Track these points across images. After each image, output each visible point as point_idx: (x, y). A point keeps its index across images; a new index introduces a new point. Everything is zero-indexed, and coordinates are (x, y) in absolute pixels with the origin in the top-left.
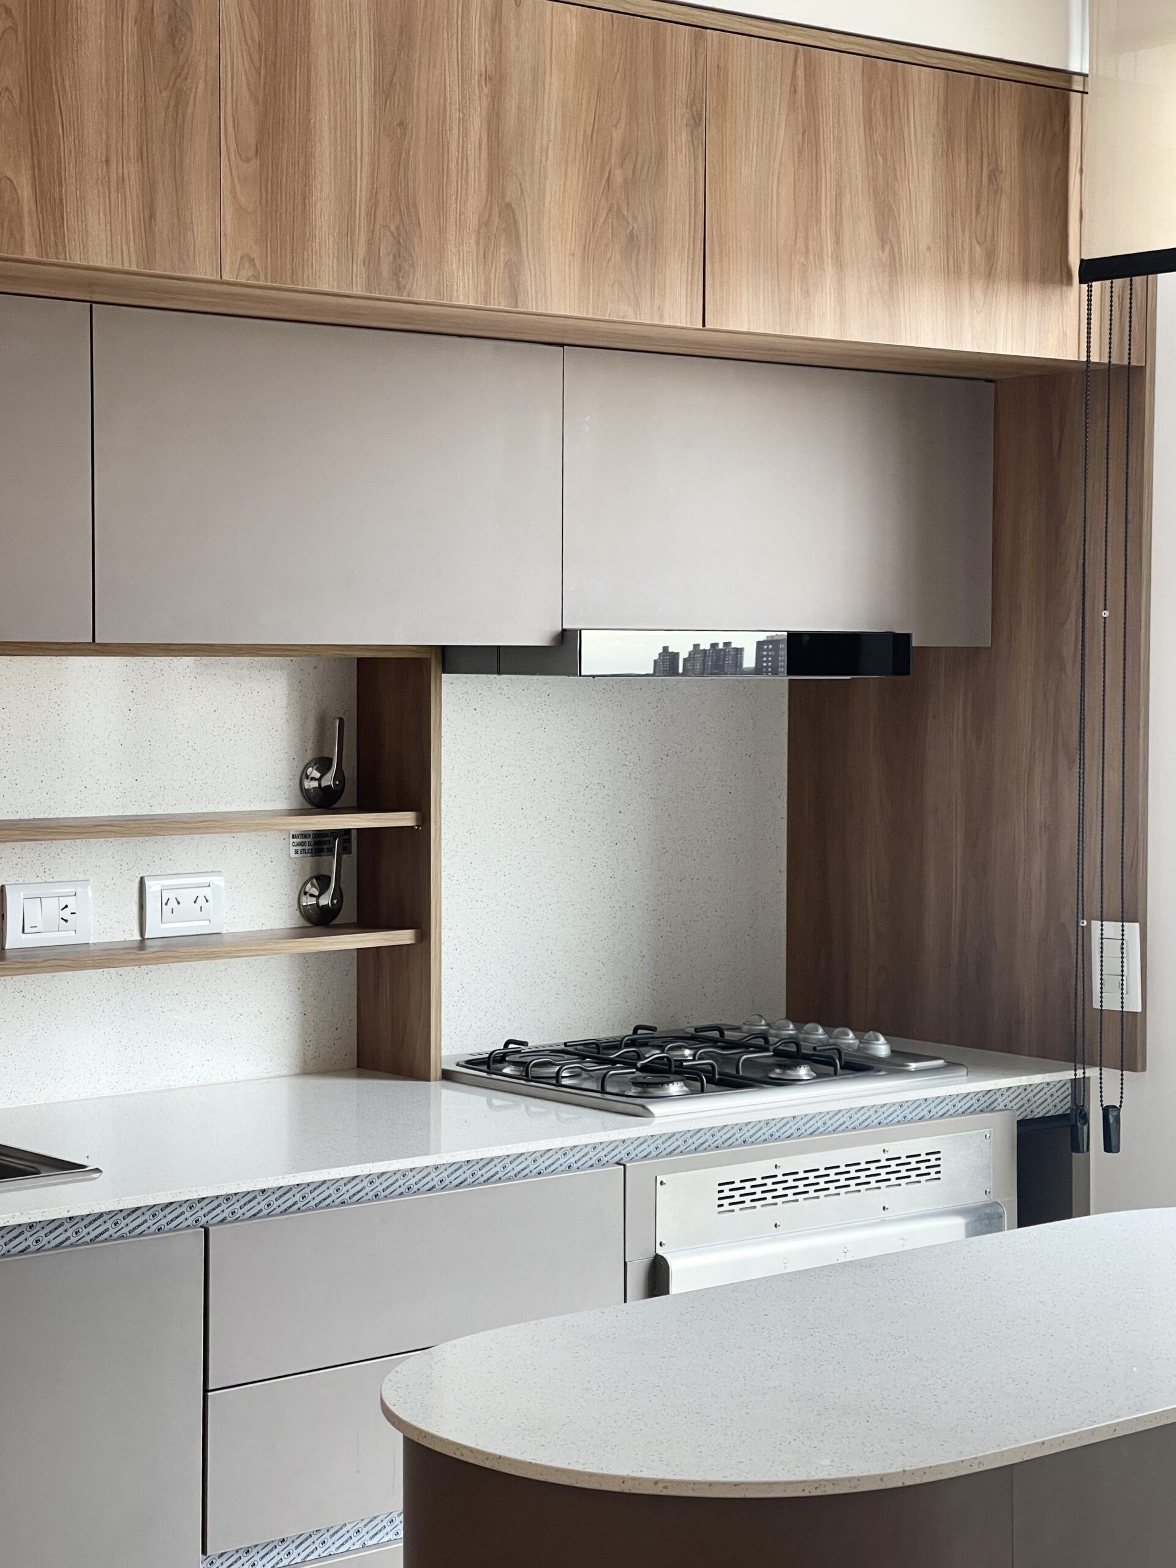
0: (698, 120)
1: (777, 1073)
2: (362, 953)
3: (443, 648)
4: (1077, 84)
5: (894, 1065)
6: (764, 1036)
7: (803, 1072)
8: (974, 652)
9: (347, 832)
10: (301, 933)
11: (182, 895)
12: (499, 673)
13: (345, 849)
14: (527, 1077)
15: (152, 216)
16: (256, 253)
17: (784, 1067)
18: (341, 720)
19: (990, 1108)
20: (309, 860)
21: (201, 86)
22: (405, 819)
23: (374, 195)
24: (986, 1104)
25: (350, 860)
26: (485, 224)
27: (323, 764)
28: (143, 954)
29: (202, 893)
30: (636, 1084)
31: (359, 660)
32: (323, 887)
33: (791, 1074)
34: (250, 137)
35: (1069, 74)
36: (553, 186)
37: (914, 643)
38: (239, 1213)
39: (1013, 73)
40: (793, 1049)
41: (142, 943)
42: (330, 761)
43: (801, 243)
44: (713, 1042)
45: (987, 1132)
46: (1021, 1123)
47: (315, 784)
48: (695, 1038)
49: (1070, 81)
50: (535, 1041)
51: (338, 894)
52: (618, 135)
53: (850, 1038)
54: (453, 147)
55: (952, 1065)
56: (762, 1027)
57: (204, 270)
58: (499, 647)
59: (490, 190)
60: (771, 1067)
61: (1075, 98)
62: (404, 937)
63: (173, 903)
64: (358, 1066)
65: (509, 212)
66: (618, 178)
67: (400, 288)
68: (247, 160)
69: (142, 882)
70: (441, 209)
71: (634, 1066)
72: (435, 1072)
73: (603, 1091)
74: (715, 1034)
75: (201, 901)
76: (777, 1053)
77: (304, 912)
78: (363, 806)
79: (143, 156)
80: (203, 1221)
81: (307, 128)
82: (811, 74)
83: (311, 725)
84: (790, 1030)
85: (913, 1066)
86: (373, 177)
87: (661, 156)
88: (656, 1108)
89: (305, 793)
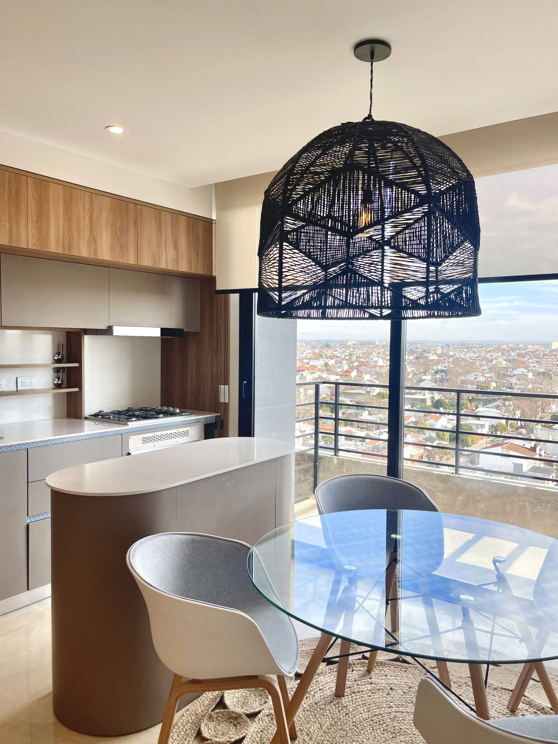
0: (136, 223)
1: (156, 416)
2: (68, 393)
3: (85, 329)
4: (214, 222)
5: (180, 414)
6: (155, 409)
7: (161, 416)
8: (197, 333)
9: (64, 368)
10: (54, 389)
11: (26, 381)
12: (96, 335)
13: (64, 371)
14: (103, 418)
15: (12, 234)
16: (36, 243)
17: (157, 415)
18: (63, 345)
19: (199, 422)
20: (56, 374)
21: (23, 207)
22: (77, 365)
23: (64, 232)
24: (198, 421)
25: (65, 374)
26: (89, 240)
27: (59, 354)
28: (17, 393)
29: (31, 380)
30: (126, 418)
31: (67, 332)
32: (59, 380)
33: (159, 416)
34: (35, 218)
35: (212, 220)
36: (104, 233)
37: (184, 331)
38: (35, 446)
39: (202, 219)
40: (160, 411)
41: (17, 391)
42: (60, 353)
43: (158, 249)
44: (144, 410)
45: (198, 426)
46: (205, 425)
47: (57, 358)
48: (140, 410)
49: (212, 221)
50: (106, 411)
51: (62, 381)
52: (118, 224)
53: (172, 409)
54: (82, 224)
55: (191, 414)
56: (154, 407)
57: (24, 246)
58: (96, 329)
59: (90, 233)
60: (155, 415)
61: (214, 225)
62: (77, 389)
63: (24, 382)
64: (67, 416)
65: (94, 238)
66: (118, 234)
67: (70, 252)
68: (34, 224)
69: (17, 378)
70: (79, 236)
71: (125, 415)
72: (83, 417)
73: (118, 420)
74: (145, 409)
75: (31, 382)
76: (156, 412)
77: (55, 385)
78: (68, 362)
79: (10, 221)
80: (27, 448)
81: (48, 218)
82: (160, 215)
83: (56, 346)
84: (160, 408)
85: (184, 414)
86: (64, 229)
87: (128, 229)
88: (129, 423)
89: (55, 360)
